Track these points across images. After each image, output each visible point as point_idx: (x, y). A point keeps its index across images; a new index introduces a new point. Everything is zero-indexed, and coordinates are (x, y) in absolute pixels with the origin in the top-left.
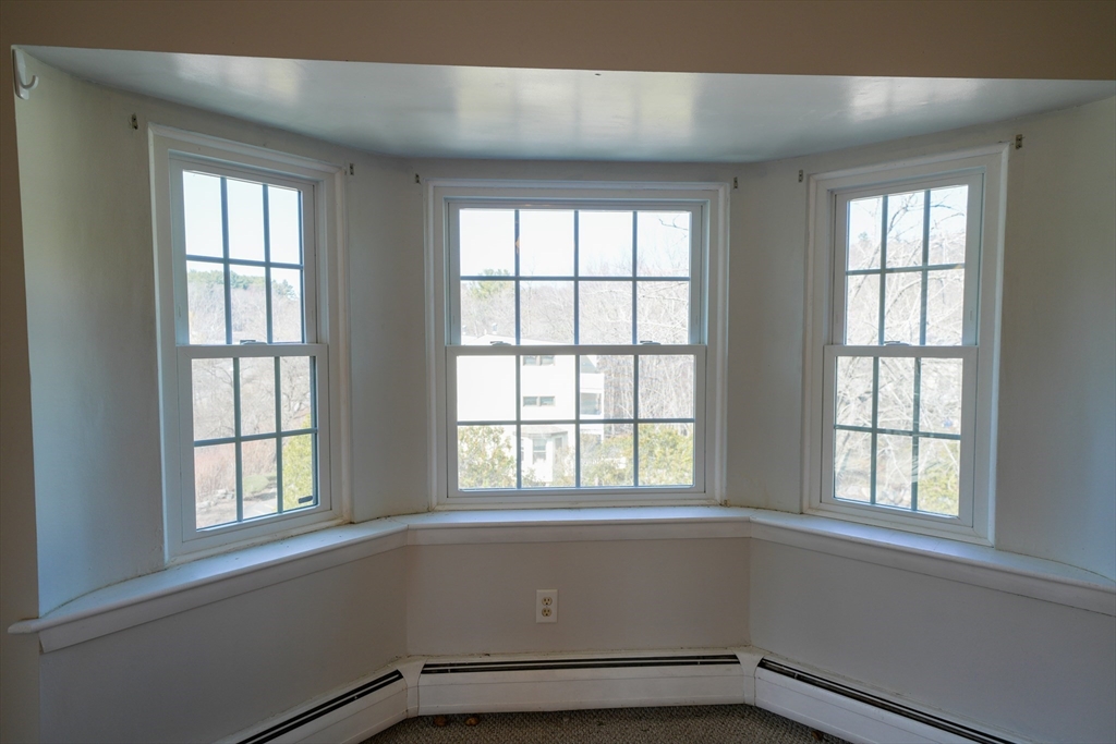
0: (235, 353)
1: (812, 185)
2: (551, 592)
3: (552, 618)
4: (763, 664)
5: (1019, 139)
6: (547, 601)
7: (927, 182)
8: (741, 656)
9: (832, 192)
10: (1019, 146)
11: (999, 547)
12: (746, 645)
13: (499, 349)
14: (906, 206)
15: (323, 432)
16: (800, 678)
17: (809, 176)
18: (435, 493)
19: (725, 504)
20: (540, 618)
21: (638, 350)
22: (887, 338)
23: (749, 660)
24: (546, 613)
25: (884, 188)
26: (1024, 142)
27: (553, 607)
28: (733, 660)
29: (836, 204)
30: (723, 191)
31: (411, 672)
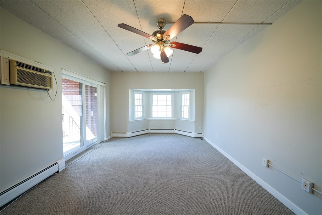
0: (138, 106)
2: (160, 124)
4: (176, 130)
7: (187, 94)
11: (190, 120)
17: (179, 93)
18: (151, 117)
19: (174, 118)
21: (167, 106)
24: (159, 126)
29: (181, 95)
30: (173, 93)
31: (149, 129)
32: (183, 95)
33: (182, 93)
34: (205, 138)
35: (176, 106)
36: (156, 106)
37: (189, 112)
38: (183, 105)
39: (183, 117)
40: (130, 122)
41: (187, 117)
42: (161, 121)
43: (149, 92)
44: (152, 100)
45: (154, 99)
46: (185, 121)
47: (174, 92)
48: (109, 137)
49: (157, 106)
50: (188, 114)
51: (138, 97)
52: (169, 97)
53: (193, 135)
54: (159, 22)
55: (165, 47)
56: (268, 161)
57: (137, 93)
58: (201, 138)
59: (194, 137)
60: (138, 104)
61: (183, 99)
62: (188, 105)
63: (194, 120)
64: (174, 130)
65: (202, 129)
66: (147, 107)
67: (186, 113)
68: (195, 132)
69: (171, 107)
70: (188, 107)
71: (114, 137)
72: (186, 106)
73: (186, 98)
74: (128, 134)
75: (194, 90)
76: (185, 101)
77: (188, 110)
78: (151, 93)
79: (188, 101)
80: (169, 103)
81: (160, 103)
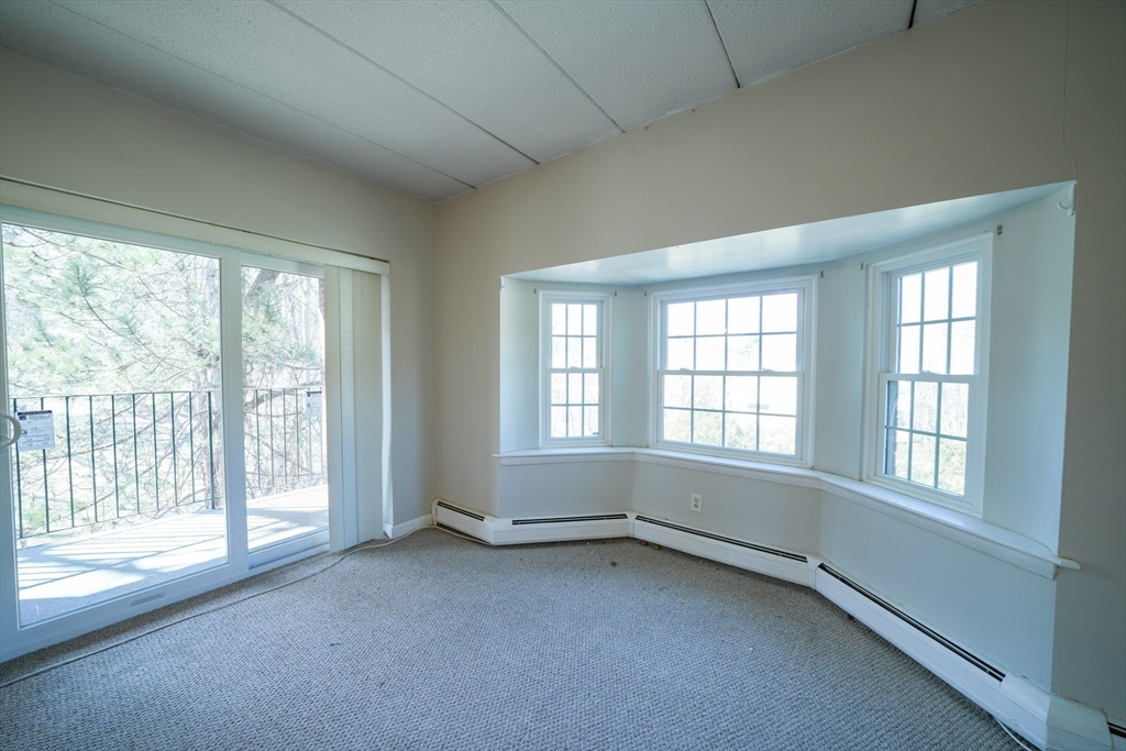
0: (567, 371)
1: (871, 270)
2: (699, 497)
3: (699, 510)
4: (822, 566)
5: (1000, 228)
6: (696, 500)
7: (950, 261)
8: (808, 559)
9: (887, 273)
10: (1000, 233)
11: (985, 521)
12: (816, 555)
13: (683, 372)
14: (937, 278)
15: (602, 405)
16: (842, 580)
17: (867, 266)
18: (651, 439)
19: (813, 469)
20: (693, 508)
21: (759, 374)
22: (925, 369)
23: (813, 562)
24: (696, 506)
25: (922, 267)
26: (1003, 229)
27: (699, 504)
28: (804, 559)
29: (891, 280)
30: (814, 279)
31: (631, 517)
32: (910, 284)
33: (888, 264)
36: (687, 373)
37: (967, 438)
38: (908, 364)
40: (504, 462)
43: (642, 289)
45: (671, 330)
47: (822, 269)
48: (416, 523)
49: (694, 373)
50: (955, 451)
51: (573, 324)
57: (567, 301)
60: (575, 362)
61: (909, 310)
62: (965, 362)
69: (794, 380)
72: (940, 379)
75: (1067, 190)
76: (936, 334)
77: (956, 421)
78: (654, 296)
79: (966, 336)
80: (784, 353)
81: (710, 358)
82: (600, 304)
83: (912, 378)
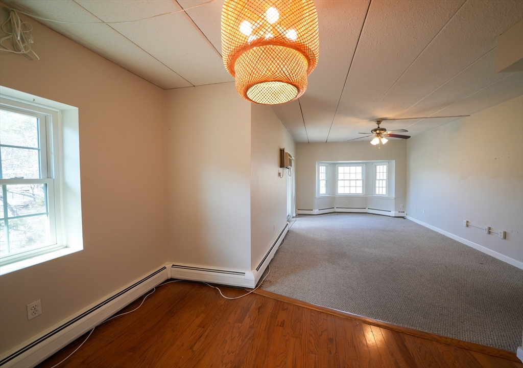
0: (322, 180)
7: (383, 164)
14: (381, 167)
18: (336, 193)
19: (365, 195)
21: (356, 180)
25: (380, 165)
29: (376, 166)
30: (365, 165)
31: (335, 208)
32: (378, 167)
33: (376, 164)
34: (408, 217)
35: (369, 181)
36: (342, 180)
37: (386, 187)
38: (378, 178)
39: (377, 193)
40: (316, 198)
41: (384, 193)
42: (350, 198)
43: (335, 164)
44: (338, 173)
45: (339, 172)
46: (381, 198)
47: (366, 163)
49: (344, 180)
50: (384, 189)
51: (322, 171)
52: (359, 169)
53: (393, 213)
54: (378, 121)
55: (382, 137)
56: (468, 222)
57: (322, 166)
58: (403, 217)
59: (394, 216)
61: (378, 171)
62: (385, 178)
63: (393, 196)
64: (367, 209)
65: (404, 207)
66: (332, 182)
67: (381, 188)
68: (395, 210)
69: (361, 181)
70: (384, 182)
71: (299, 214)
72: (382, 180)
73: (382, 171)
74: (316, 211)
75: (394, 161)
76: (381, 174)
77: (384, 185)
78: (337, 165)
79: (385, 174)
80: (359, 176)
81: (347, 177)
82: (326, 166)
83: (379, 180)
